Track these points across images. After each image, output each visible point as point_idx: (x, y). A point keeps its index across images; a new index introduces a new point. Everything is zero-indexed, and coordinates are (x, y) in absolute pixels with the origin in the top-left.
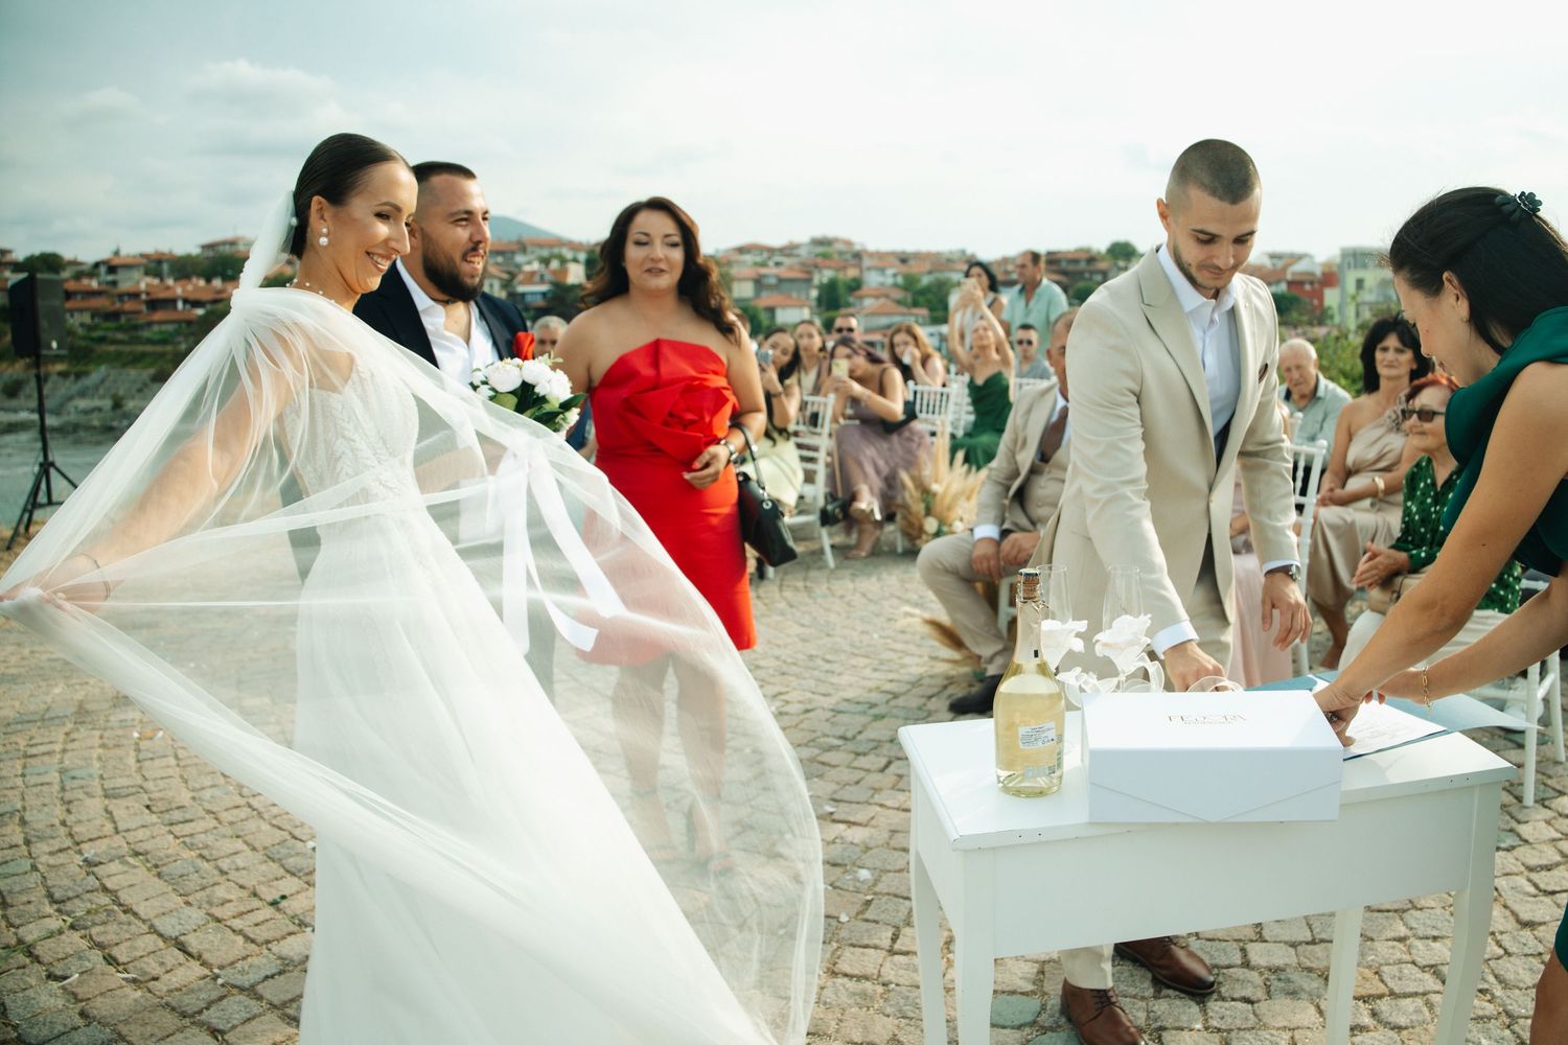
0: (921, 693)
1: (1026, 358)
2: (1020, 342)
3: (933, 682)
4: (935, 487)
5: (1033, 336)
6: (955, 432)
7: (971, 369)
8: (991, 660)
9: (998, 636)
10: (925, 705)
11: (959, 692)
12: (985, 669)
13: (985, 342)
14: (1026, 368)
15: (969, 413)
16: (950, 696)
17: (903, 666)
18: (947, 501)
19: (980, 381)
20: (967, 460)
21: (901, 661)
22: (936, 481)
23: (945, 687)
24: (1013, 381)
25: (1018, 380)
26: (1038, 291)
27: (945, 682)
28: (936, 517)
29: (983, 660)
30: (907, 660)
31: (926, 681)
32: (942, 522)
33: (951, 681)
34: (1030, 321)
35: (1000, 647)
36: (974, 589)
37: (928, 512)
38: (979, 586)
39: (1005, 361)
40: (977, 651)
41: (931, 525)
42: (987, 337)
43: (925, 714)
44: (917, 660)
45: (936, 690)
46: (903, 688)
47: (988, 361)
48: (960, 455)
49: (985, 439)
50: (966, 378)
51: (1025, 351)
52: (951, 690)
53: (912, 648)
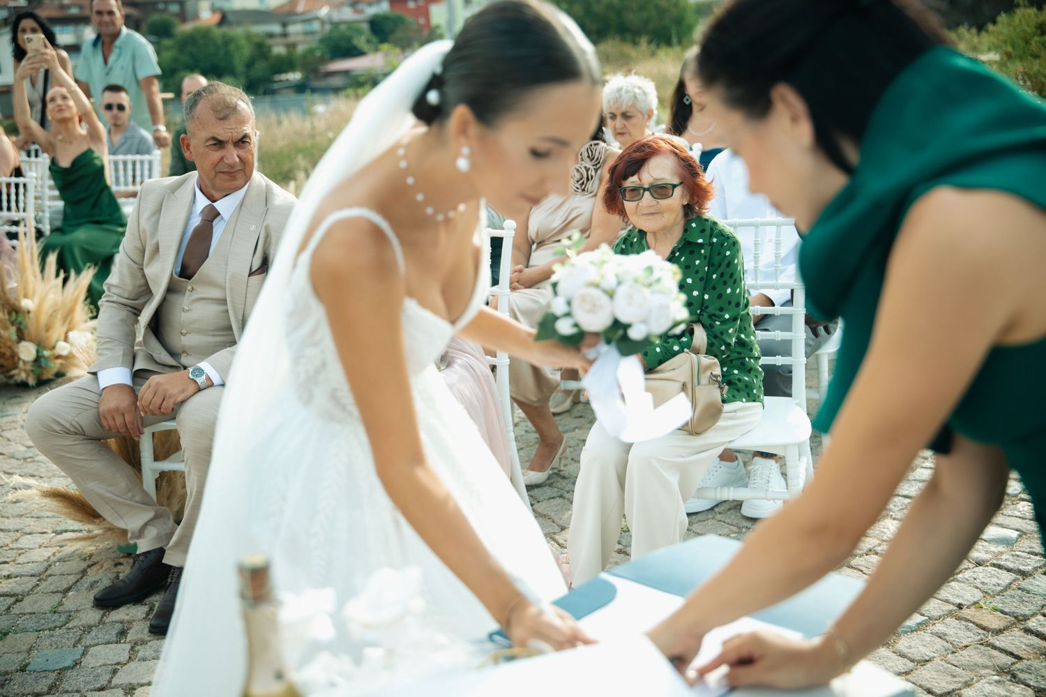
0: (52, 588)
1: (116, 126)
2: (109, 107)
3: (66, 567)
4: (26, 303)
5: (124, 98)
6: (40, 226)
7: (49, 148)
8: (141, 533)
9: (146, 502)
10: (60, 604)
11: (103, 578)
12: (135, 546)
13: (67, 114)
14: (118, 138)
15: (53, 198)
16: (92, 586)
17: (21, 552)
18: (43, 319)
19: (65, 163)
20: (62, 265)
21: (15, 546)
22: (26, 296)
23: (84, 572)
24: (106, 159)
25: (112, 157)
26: (118, 43)
27: (83, 565)
28: (31, 341)
29: (129, 535)
30: (25, 542)
31: (57, 568)
32: (40, 345)
33: (90, 562)
34: (115, 80)
35: (151, 515)
36: (106, 447)
37: (21, 337)
38: (112, 442)
39: (94, 135)
40: (121, 524)
41: (27, 351)
42: (69, 107)
43: (63, 618)
44: (39, 539)
45: (72, 579)
46: (29, 583)
47: (71, 137)
48: (52, 259)
49: (82, 235)
50: (45, 159)
51: (116, 118)
52: (92, 575)
53: (30, 524)
